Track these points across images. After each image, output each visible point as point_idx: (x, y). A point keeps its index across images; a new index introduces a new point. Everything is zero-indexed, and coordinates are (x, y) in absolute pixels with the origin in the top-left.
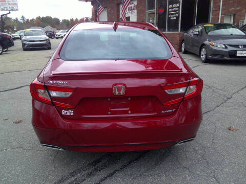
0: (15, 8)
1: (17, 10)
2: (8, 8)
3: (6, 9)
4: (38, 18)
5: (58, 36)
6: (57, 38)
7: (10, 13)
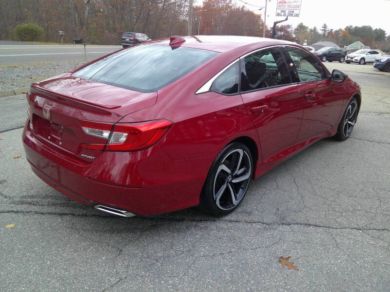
0: (296, 12)
1: (297, 15)
2: (287, 12)
3: (283, 14)
4: (349, 29)
5: (349, 59)
6: (348, 62)
7: (287, 19)
